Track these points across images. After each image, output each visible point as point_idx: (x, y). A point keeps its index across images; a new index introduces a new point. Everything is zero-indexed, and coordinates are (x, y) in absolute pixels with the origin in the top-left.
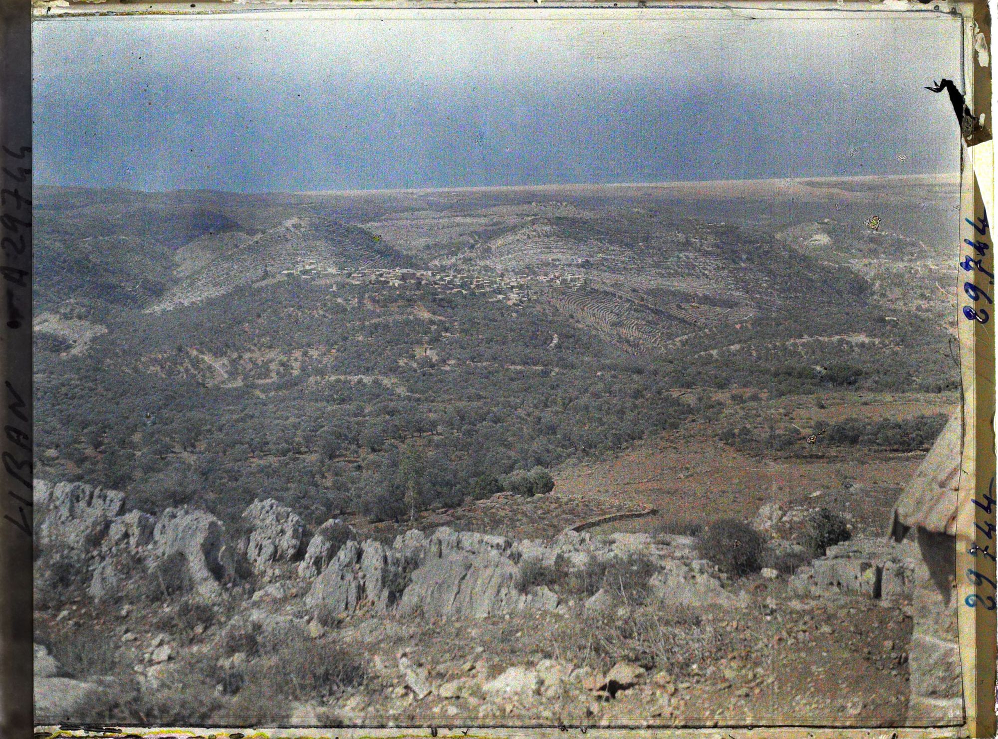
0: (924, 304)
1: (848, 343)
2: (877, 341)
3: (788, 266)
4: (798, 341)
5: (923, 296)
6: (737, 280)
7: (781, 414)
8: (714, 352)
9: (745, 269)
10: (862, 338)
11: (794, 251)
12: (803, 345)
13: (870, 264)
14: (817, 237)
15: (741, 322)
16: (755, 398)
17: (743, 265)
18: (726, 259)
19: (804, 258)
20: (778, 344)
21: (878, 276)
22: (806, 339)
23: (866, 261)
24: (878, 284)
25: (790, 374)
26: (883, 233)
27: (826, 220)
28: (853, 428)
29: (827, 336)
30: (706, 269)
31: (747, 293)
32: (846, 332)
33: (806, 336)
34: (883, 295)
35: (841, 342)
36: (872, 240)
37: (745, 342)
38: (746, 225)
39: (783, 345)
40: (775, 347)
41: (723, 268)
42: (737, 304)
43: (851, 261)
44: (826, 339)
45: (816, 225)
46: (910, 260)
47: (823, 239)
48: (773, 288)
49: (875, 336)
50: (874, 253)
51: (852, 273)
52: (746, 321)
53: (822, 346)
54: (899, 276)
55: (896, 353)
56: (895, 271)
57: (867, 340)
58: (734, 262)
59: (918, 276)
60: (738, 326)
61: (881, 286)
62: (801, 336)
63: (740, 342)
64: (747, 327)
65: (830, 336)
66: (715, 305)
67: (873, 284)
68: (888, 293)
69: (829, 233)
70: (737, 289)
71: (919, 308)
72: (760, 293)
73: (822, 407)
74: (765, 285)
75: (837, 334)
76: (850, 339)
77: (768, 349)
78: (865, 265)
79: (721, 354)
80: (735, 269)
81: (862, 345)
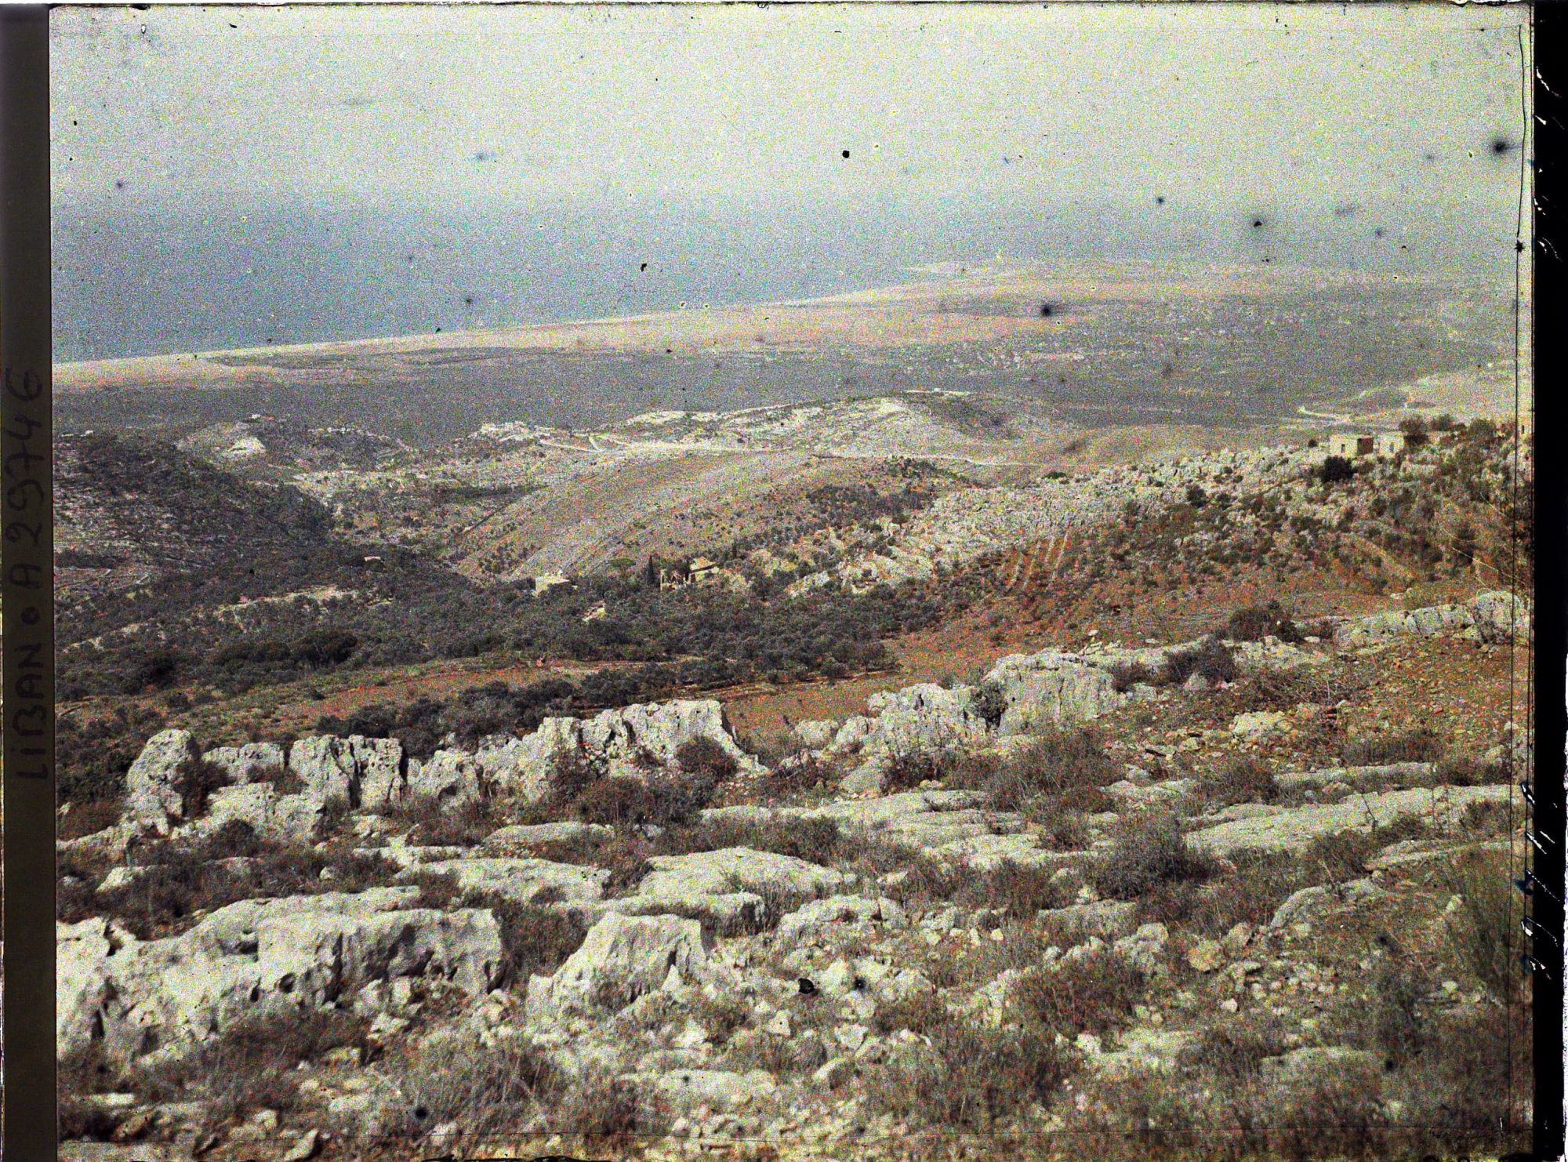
0: (411, 533)
1: (310, 602)
2: (354, 594)
3: (202, 492)
4: (233, 608)
5: (408, 522)
6: (120, 522)
7: (256, 716)
8: (96, 642)
9: (133, 502)
10: (332, 592)
11: (206, 467)
12: (242, 613)
13: (326, 478)
14: (242, 443)
15: (137, 588)
16: (206, 699)
17: (129, 497)
18: (100, 489)
19: (228, 479)
20: (200, 616)
21: (337, 497)
22: (245, 603)
23: (320, 475)
24: (340, 507)
25: (245, 657)
26: (343, 430)
27: (254, 416)
28: (376, 720)
29: (277, 595)
30: (68, 509)
31: (138, 541)
32: (306, 585)
33: (244, 599)
34: (349, 526)
35: (299, 602)
36: (326, 442)
37: (146, 618)
38: (126, 431)
39: (209, 617)
40: (196, 621)
41: (98, 505)
42: (121, 560)
43: (297, 477)
44: (276, 600)
45: (239, 426)
46: (385, 469)
47: (252, 446)
48: (179, 529)
49: (351, 586)
50: (330, 462)
51: (301, 495)
52: (144, 587)
53: (271, 610)
54: (372, 493)
55: (385, 609)
56: (363, 487)
57: (339, 595)
58: (114, 493)
59: (399, 491)
60: (131, 595)
61: (343, 511)
62: (236, 601)
63: (137, 620)
64: (146, 596)
65: (282, 595)
66: (86, 566)
67: (332, 510)
68: (356, 521)
69: (260, 436)
70: (120, 537)
71: (404, 540)
72: (159, 540)
73: (319, 697)
74: (165, 526)
75: (292, 591)
76: (314, 597)
77: (186, 627)
78: (319, 482)
79: (108, 643)
80: (116, 504)
81: (332, 603)
